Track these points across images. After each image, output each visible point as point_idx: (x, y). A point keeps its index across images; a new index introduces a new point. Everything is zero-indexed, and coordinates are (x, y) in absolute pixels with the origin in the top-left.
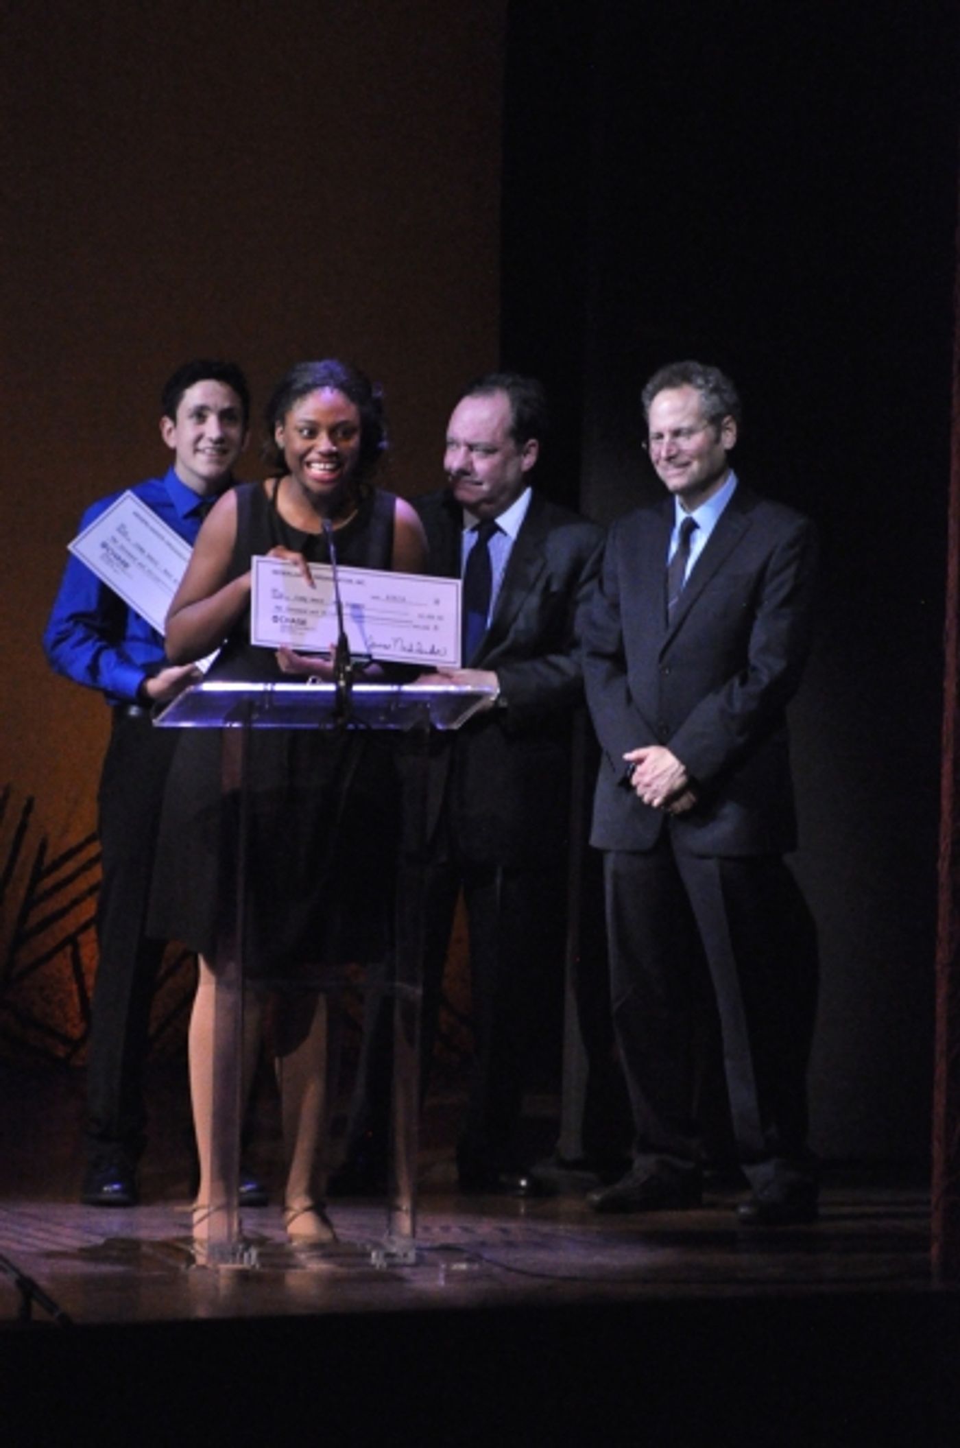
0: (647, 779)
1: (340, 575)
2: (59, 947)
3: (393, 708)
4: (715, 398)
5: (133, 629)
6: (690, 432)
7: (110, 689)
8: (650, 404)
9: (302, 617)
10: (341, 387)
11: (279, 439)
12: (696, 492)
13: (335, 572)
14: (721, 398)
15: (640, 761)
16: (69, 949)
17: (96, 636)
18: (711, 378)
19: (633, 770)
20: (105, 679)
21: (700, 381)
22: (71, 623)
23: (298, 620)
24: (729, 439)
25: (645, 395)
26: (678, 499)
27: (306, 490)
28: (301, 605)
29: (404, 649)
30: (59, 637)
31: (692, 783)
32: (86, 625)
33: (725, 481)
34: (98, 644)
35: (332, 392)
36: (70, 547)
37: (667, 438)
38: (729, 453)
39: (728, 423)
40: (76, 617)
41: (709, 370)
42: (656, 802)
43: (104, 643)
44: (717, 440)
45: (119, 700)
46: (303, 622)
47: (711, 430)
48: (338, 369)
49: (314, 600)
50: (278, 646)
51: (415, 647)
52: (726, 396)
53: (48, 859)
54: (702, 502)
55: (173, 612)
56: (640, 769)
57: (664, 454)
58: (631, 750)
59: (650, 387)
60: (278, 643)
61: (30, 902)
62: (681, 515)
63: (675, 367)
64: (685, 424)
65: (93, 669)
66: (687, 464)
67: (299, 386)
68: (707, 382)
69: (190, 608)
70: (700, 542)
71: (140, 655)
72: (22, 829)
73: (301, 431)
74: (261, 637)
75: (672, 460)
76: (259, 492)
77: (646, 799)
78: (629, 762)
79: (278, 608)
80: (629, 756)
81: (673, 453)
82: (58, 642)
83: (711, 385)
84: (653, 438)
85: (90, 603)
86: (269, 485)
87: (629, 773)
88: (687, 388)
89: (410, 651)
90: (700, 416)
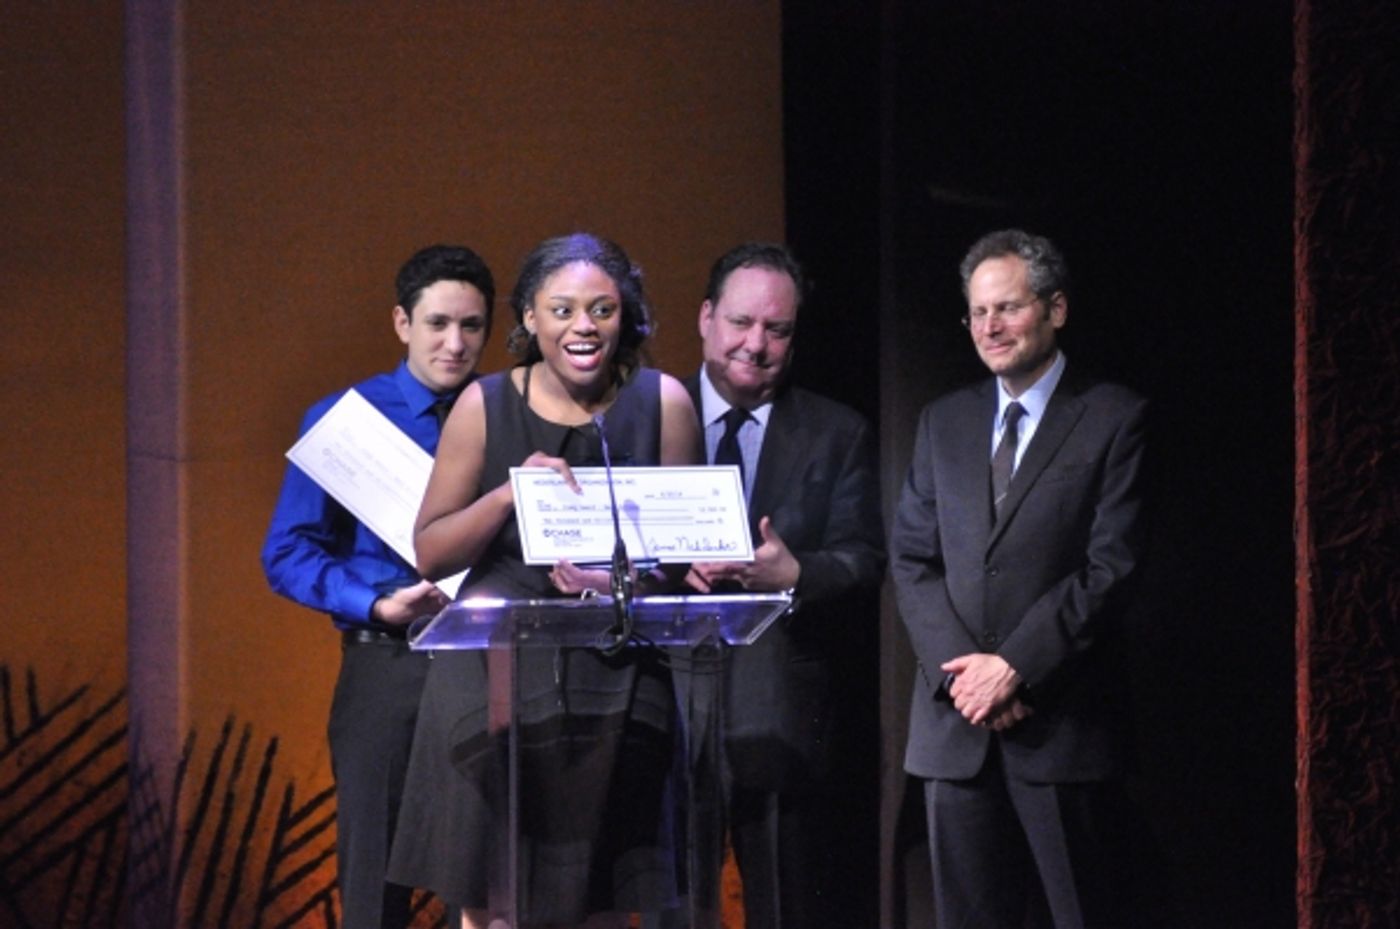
0: (969, 688)
1: (614, 477)
2: (311, 905)
3: (679, 622)
4: (1043, 268)
5: (362, 544)
6: (1017, 305)
7: (337, 611)
8: (970, 277)
9: (575, 527)
10: (596, 260)
11: (529, 323)
12: (1023, 373)
13: (609, 473)
14: (1050, 269)
15: (960, 671)
16: (322, 906)
17: (322, 552)
18: (1039, 248)
19: (953, 680)
20: (333, 600)
21: (1027, 251)
22: (292, 537)
23: (572, 531)
24: (1058, 318)
25: (965, 267)
26: (1000, 382)
27: (564, 380)
28: (572, 515)
29: (690, 548)
30: (282, 552)
31: (1020, 692)
32: (310, 539)
33: (1054, 361)
34: (324, 561)
35: (587, 265)
36: (289, 455)
37: (990, 313)
38: (1058, 332)
39: (1056, 299)
40: (301, 530)
41: (1039, 239)
42: (979, 715)
43: (330, 559)
44: (1046, 317)
45: (350, 624)
46: (578, 533)
47: (1039, 305)
48: (592, 241)
49: (585, 508)
50: (555, 562)
51: (702, 545)
52: (1056, 268)
53: (295, 807)
54: (1028, 386)
55: (423, 524)
56: (958, 679)
57: (987, 330)
58: (949, 659)
59: (970, 258)
60: (554, 559)
61: (277, 855)
62: (1005, 401)
63: (1000, 235)
64: (1012, 297)
65: (319, 589)
66: (1012, 343)
67: (551, 261)
68: (1035, 252)
69: (441, 521)
70: (1028, 429)
71: (371, 573)
72: (265, 773)
73: (555, 310)
74: (534, 553)
75: (996, 337)
76: (508, 384)
77: (965, 712)
78: (947, 672)
79: (548, 521)
80: (946, 666)
81: (997, 329)
82: (278, 558)
83: (1040, 255)
84: (975, 314)
85: (315, 515)
86: (517, 375)
87: (946, 684)
88: (1013, 258)
89: (697, 549)
90: (1027, 289)
